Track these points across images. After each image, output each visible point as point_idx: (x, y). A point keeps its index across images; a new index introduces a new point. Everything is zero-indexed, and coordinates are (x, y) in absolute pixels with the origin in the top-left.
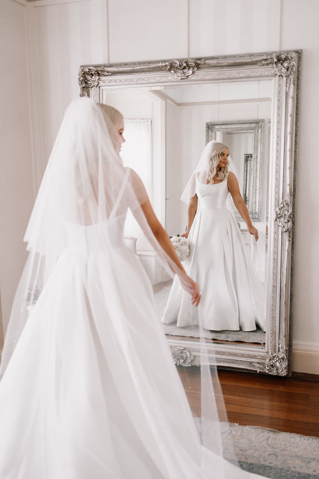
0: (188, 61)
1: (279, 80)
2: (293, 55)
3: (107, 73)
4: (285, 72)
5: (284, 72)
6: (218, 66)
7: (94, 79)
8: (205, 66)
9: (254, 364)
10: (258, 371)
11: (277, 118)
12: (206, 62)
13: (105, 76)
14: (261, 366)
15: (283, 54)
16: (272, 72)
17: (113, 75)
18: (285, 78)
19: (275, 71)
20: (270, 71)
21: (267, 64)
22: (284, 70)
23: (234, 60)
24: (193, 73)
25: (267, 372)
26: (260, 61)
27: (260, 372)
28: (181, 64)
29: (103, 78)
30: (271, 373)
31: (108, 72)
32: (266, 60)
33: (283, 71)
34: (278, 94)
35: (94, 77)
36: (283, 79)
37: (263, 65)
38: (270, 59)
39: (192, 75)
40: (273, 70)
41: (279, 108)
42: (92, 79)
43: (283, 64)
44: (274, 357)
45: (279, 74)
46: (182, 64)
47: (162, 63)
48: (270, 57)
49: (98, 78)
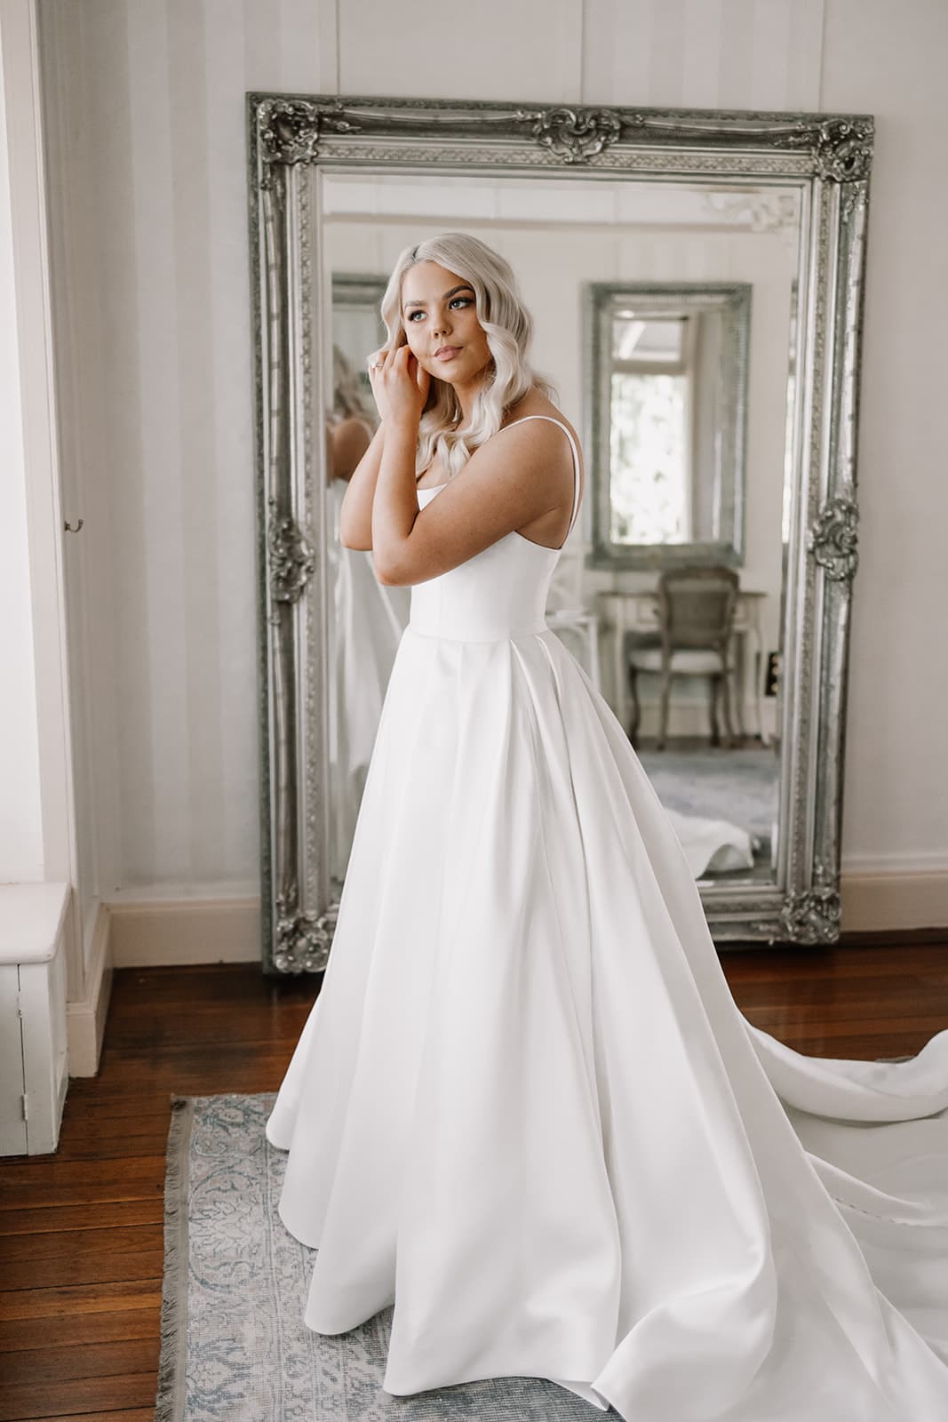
0: (600, 114)
1: (824, 189)
2: (868, 129)
3: (347, 125)
4: (841, 170)
5: (839, 170)
6: (677, 138)
7: (301, 140)
8: (642, 132)
9: (754, 926)
10: (771, 943)
11: (818, 289)
12: (646, 122)
13: (337, 132)
14: (774, 928)
15: (845, 122)
16: (807, 167)
17: (363, 132)
18: (837, 186)
19: (815, 166)
20: (802, 162)
21: (798, 146)
22: (838, 166)
23: (719, 126)
24: (605, 147)
25: (793, 939)
26: (784, 135)
27: (775, 943)
28: (581, 120)
29: (332, 140)
30: (803, 941)
31: (352, 121)
32: (798, 134)
33: (835, 165)
34: (821, 226)
35: (305, 134)
36: (832, 187)
37: (788, 146)
38: (810, 134)
39: (601, 155)
40: (809, 162)
41: (823, 261)
42: (297, 138)
43: (838, 150)
44: (803, 900)
45: (825, 173)
46: (584, 122)
47: (522, 113)
48: (812, 127)
49: (315, 136)
